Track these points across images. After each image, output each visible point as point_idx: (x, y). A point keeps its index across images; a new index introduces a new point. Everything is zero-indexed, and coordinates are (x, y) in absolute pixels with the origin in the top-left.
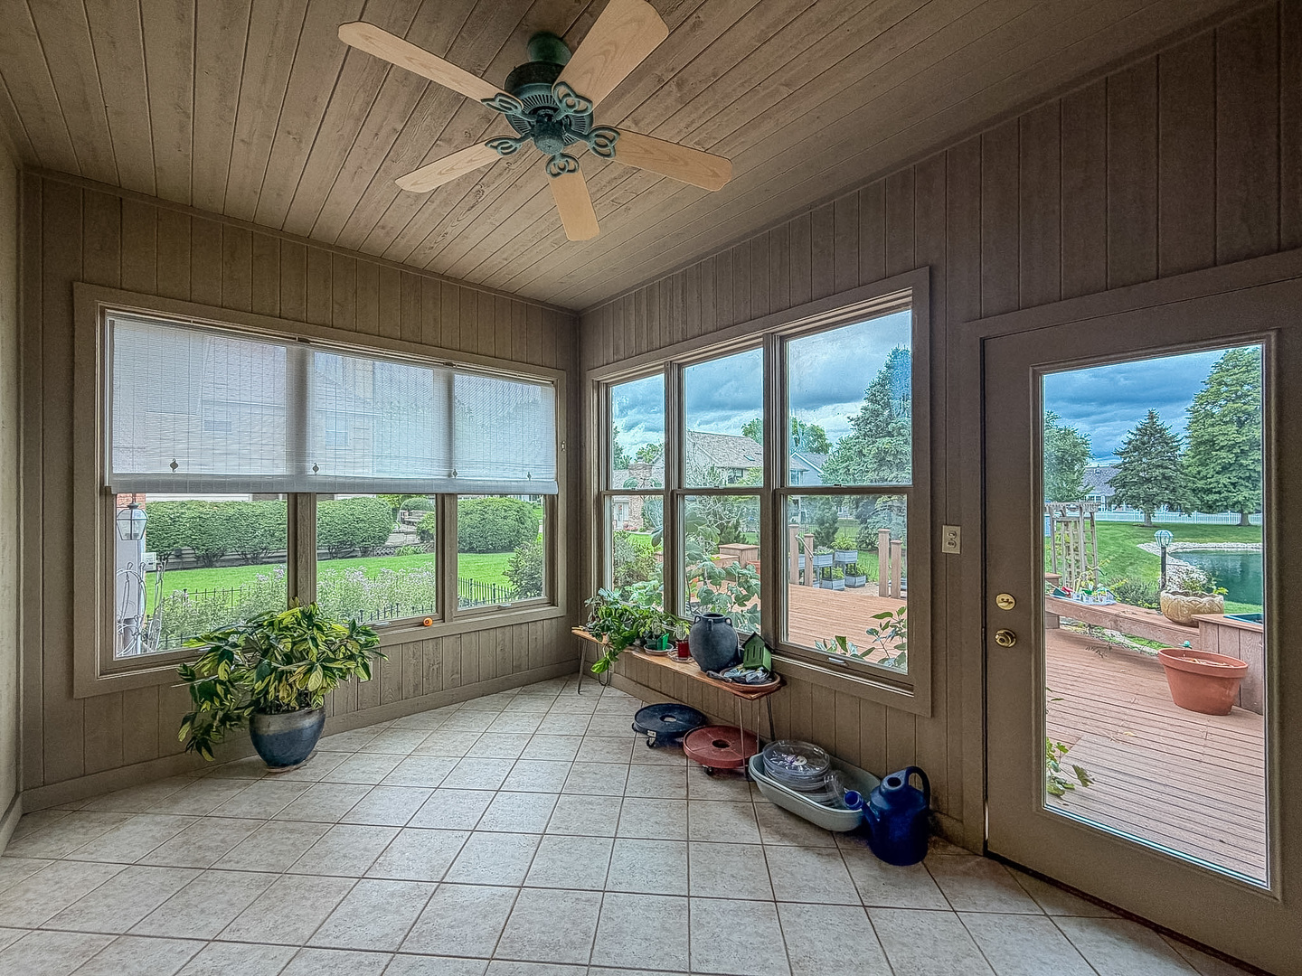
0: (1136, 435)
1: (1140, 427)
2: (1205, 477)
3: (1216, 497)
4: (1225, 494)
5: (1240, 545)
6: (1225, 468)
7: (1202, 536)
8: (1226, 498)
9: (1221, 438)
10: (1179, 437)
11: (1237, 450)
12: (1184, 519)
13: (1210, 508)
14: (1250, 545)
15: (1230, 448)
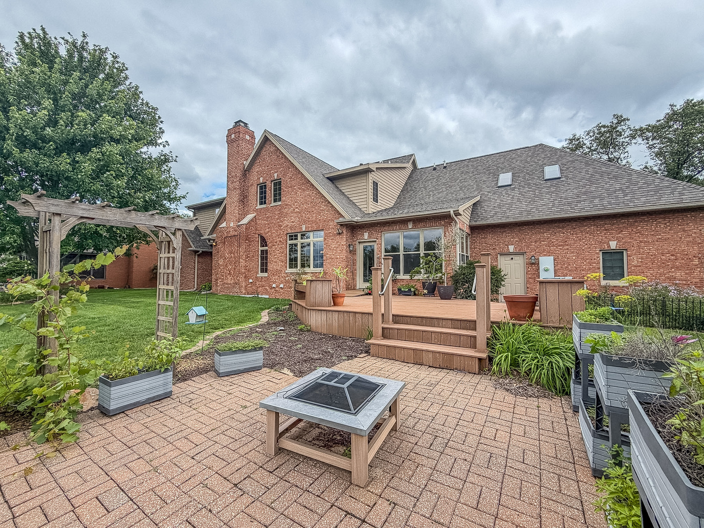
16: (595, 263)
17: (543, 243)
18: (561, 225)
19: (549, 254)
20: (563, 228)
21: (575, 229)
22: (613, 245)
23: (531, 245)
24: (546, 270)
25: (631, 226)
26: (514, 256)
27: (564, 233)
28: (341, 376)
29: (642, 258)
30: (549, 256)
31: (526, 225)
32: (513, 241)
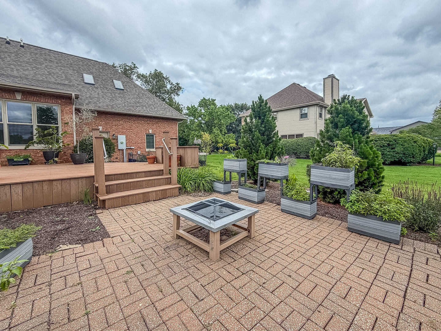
16: (143, 140)
17: (119, 127)
18: (129, 118)
19: (123, 133)
20: (130, 119)
21: (135, 121)
22: (151, 131)
23: (113, 127)
24: (122, 143)
25: (157, 123)
26: (102, 133)
27: (130, 123)
29: (160, 138)
30: (123, 135)
31: (109, 114)
32: (102, 123)
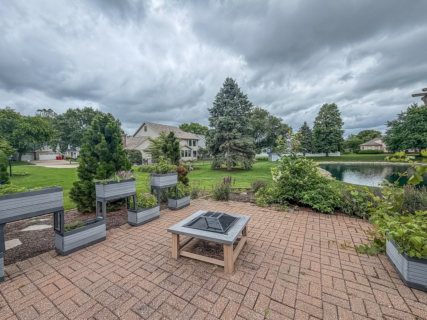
0: (301, 129)
1: (302, 127)
2: (318, 142)
3: (321, 148)
4: (323, 147)
5: (328, 162)
6: (323, 140)
7: (318, 160)
8: (323, 148)
9: (322, 130)
10: (312, 130)
11: (325, 134)
12: (313, 155)
13: (319, 152)
14: (330, 162)
15: (324, 133)
28: (214, 214)
